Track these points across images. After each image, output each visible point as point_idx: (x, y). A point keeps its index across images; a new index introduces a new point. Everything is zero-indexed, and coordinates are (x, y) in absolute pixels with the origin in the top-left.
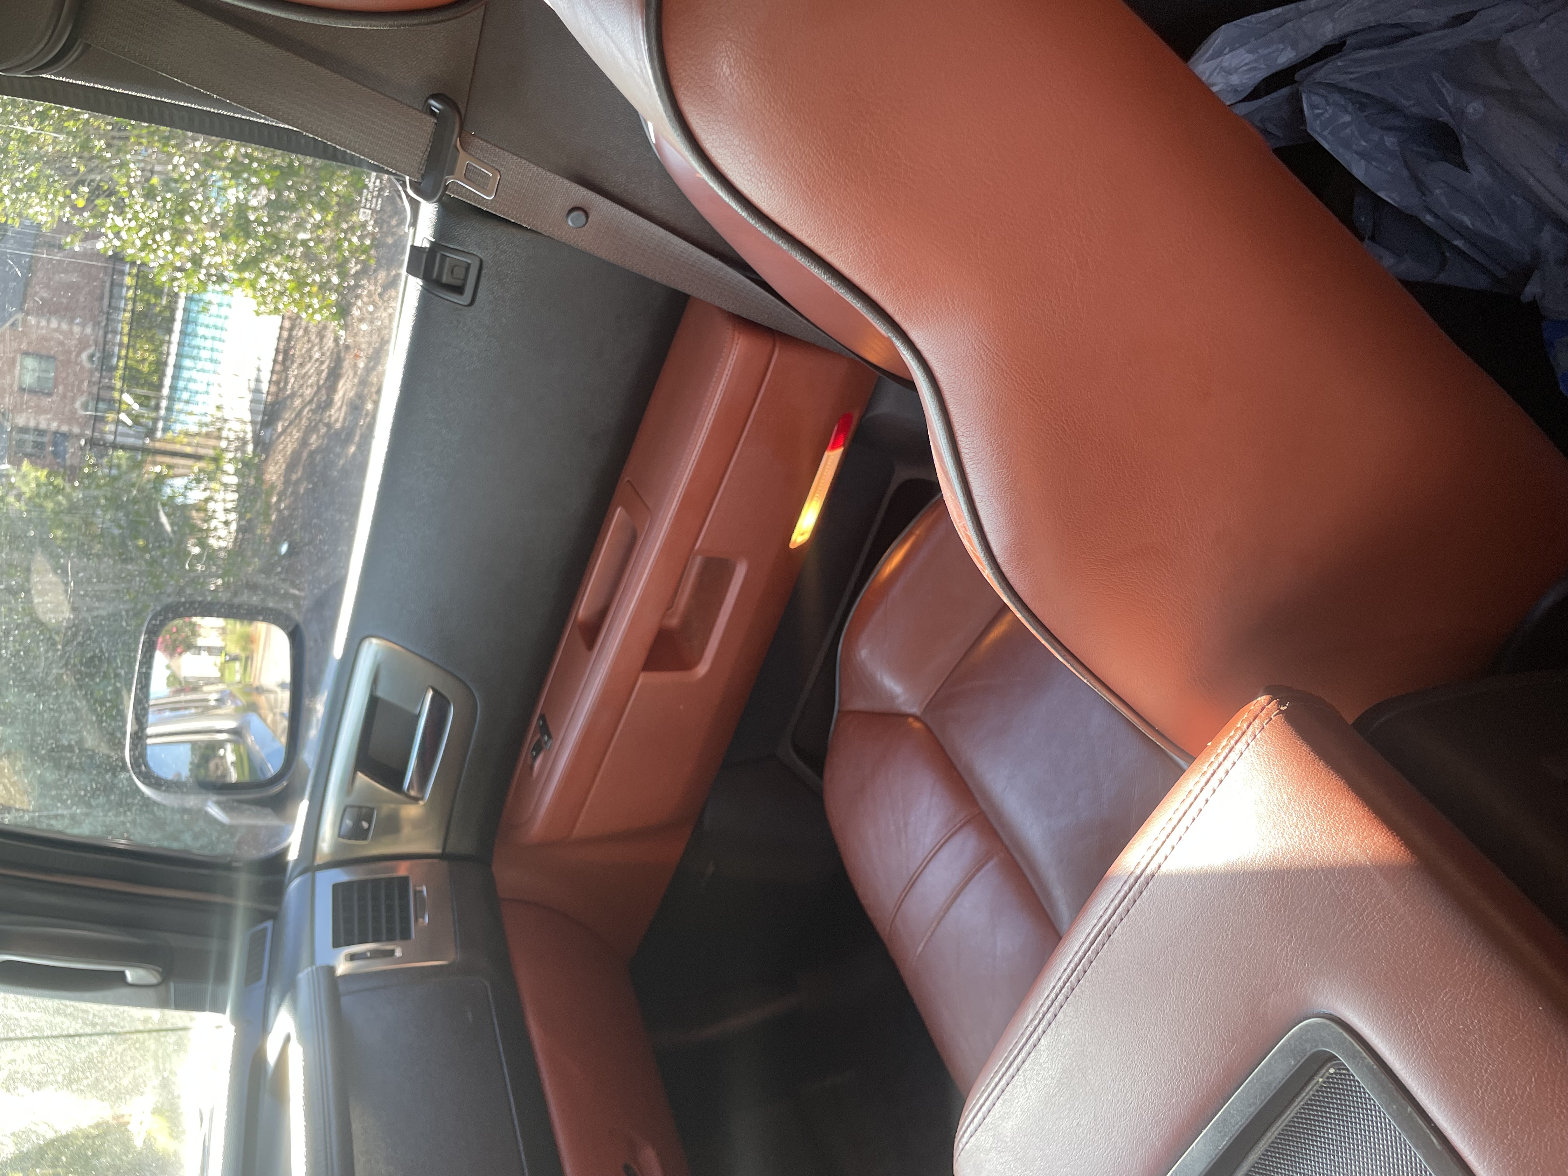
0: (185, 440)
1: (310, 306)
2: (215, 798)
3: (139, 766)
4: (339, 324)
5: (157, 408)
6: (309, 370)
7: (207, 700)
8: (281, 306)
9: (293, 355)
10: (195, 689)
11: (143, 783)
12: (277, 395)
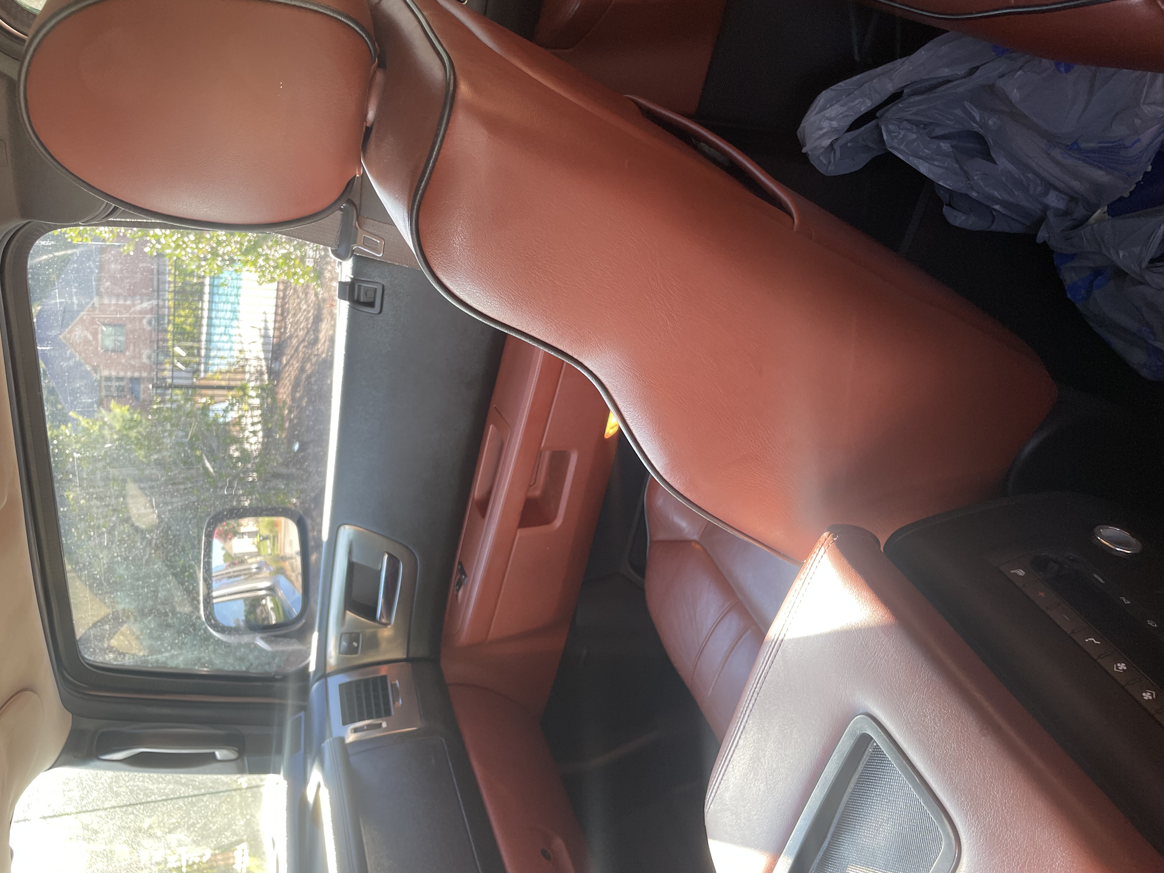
0: (220, 377)
1: (295, 274)
2: (260, 635)
3: (210, 620)
4: (317, 284)
5: (199, 355)
6: (300, 317)
7: (250, 569)
8: (276, 276)
9: (288, 308)
10: (242, 562)
11: (214, 630)
12: (279, 337)
